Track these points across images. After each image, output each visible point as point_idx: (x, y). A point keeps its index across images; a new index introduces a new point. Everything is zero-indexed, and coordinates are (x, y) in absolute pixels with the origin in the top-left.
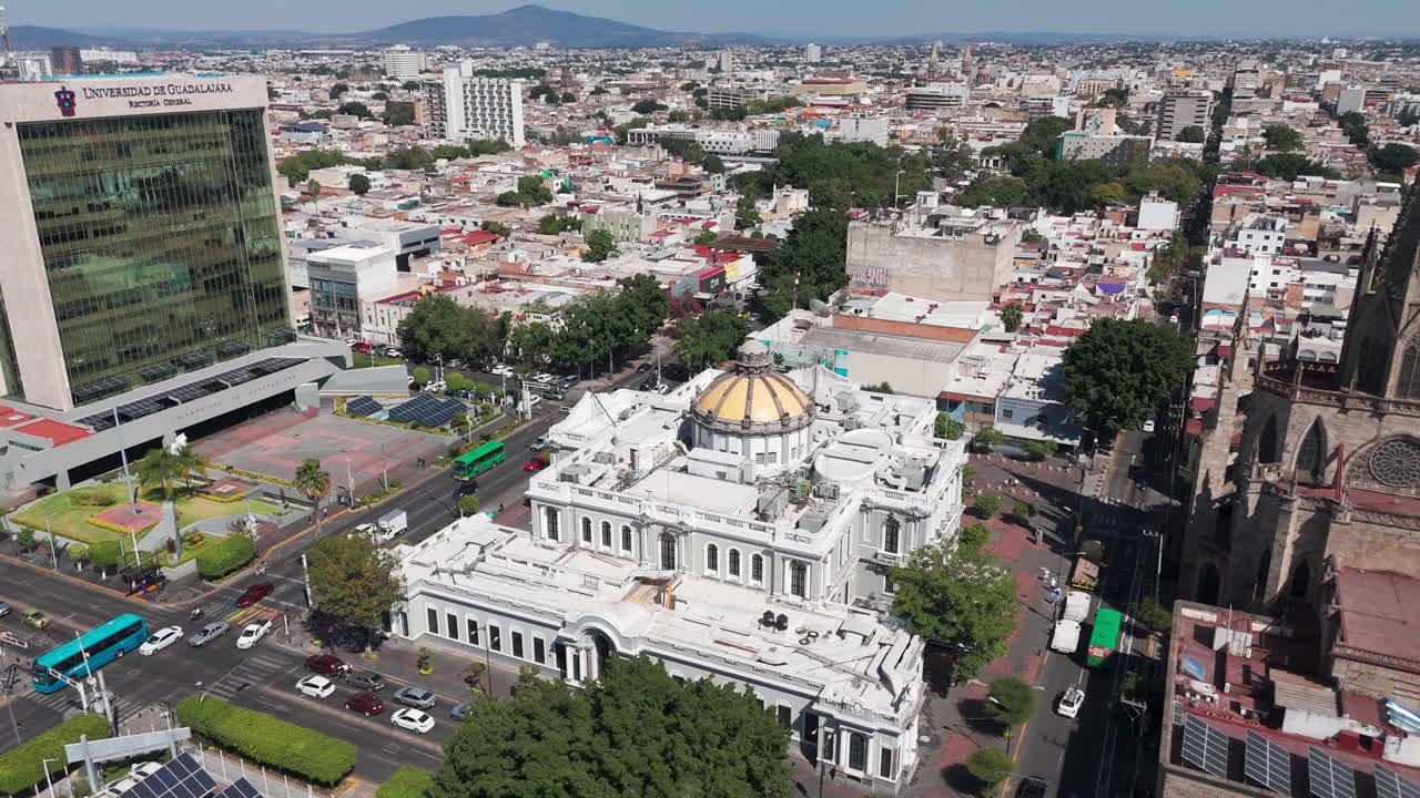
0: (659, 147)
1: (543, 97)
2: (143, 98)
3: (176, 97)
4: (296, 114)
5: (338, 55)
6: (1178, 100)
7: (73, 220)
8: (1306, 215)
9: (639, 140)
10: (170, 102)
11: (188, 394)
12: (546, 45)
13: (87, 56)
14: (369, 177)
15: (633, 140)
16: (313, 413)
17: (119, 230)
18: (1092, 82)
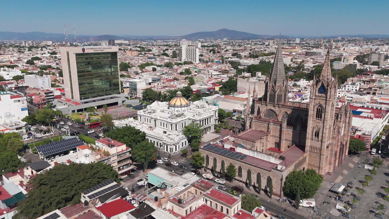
0: (229, 64)
1: (212, 52)
2: (96, 50)
3: (102, 50)
4: (153, 55)
5: (173, 42)
6: (373, 54)
7: (83, 69)
8: (371, 82)
9: (227, 62)
10: (101, 51)
11: (98, 100)
12: (226, 39)
13: (116, 42)
14: (157, 68)
15: (225, 62)
16: (121, 106)
17: (90, 71)
18: (367, 49)
